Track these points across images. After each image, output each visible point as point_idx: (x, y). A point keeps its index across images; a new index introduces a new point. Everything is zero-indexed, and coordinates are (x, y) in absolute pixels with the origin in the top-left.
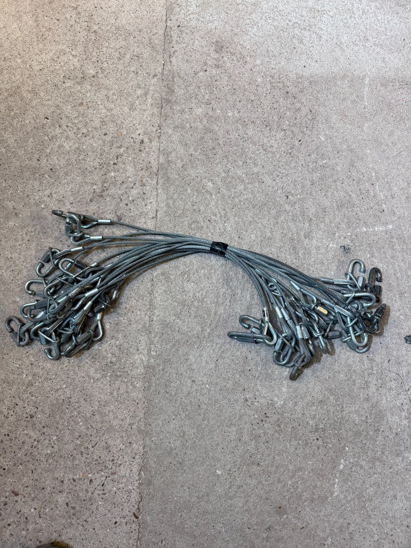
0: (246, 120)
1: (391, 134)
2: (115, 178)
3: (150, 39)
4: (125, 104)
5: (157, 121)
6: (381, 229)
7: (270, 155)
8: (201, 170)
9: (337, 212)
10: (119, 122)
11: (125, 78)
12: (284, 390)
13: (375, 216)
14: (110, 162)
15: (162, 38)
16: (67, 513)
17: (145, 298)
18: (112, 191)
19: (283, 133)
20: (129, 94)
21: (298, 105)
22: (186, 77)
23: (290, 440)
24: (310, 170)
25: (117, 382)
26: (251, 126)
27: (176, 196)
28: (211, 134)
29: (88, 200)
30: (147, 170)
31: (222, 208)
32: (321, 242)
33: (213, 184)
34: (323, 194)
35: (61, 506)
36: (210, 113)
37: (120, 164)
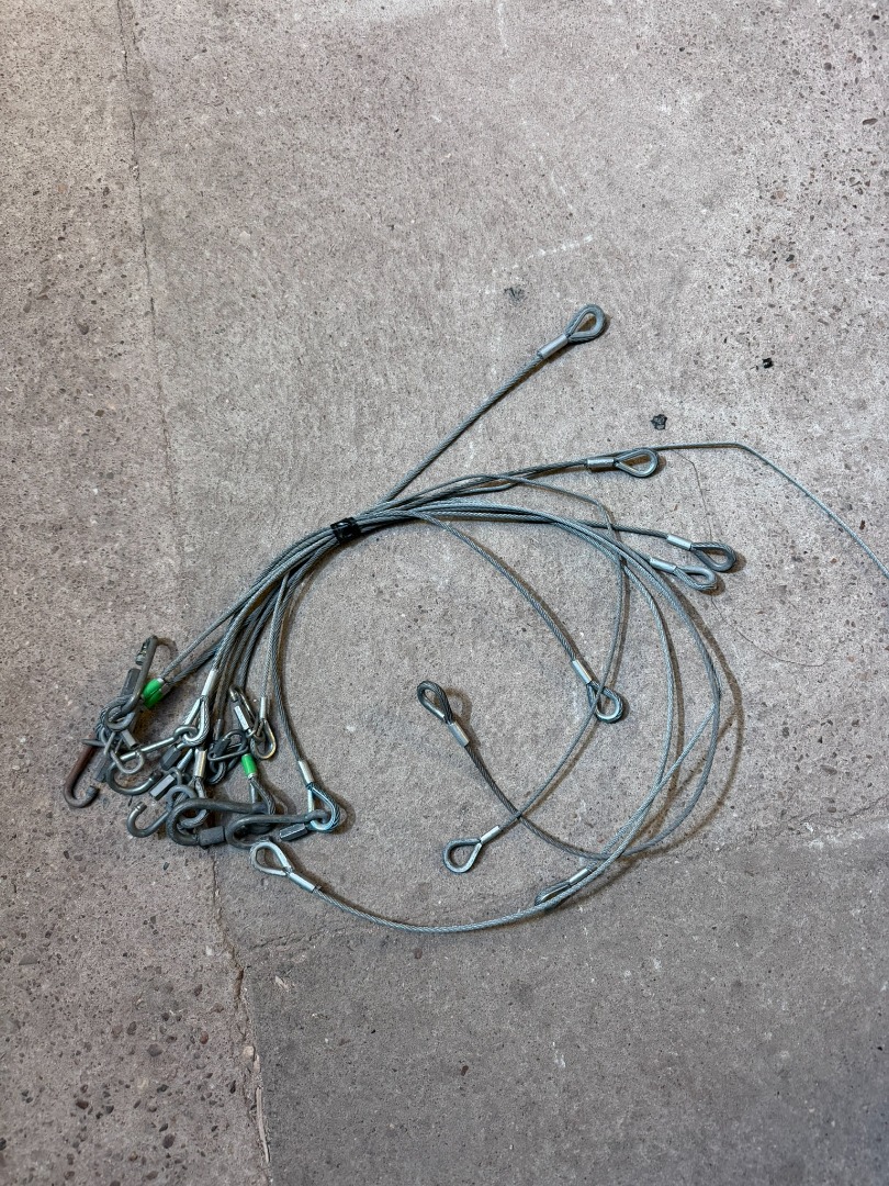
0: (292, 116)
1: (560, 86)
2: (65, 262)
3: (93, 20)
4: (65, 135)
5: (128, 151)
6: (572, 246)
7: (347, 165)
8: (223, 215)
9: (487, 235)
10: (58, 167)
11: (59, 93)
12: (446, 558)
13: (557, 227)
14: (53, 237)
15: (115, 13)
16: (68, 870)
17: (155, 457)
18: (64, 285)
19: (363, 124)
20: (70, 118)
21: (383, 73)
22: (170, 69)
23: (474, 643)
24: (425, 174)
25: (128, 614)
26: (302, 124)
27: (183, 268)
28: (232, 151)
29: (22, 310)
30: (122, 235)
31: (273, 270)
32: (469, 290)
33: (251, 233)
34: (457, 209)
35: (54, 860)
36: (225, 118)
37: (72, 238)
